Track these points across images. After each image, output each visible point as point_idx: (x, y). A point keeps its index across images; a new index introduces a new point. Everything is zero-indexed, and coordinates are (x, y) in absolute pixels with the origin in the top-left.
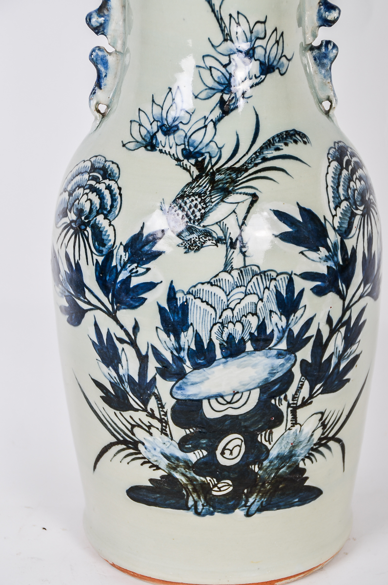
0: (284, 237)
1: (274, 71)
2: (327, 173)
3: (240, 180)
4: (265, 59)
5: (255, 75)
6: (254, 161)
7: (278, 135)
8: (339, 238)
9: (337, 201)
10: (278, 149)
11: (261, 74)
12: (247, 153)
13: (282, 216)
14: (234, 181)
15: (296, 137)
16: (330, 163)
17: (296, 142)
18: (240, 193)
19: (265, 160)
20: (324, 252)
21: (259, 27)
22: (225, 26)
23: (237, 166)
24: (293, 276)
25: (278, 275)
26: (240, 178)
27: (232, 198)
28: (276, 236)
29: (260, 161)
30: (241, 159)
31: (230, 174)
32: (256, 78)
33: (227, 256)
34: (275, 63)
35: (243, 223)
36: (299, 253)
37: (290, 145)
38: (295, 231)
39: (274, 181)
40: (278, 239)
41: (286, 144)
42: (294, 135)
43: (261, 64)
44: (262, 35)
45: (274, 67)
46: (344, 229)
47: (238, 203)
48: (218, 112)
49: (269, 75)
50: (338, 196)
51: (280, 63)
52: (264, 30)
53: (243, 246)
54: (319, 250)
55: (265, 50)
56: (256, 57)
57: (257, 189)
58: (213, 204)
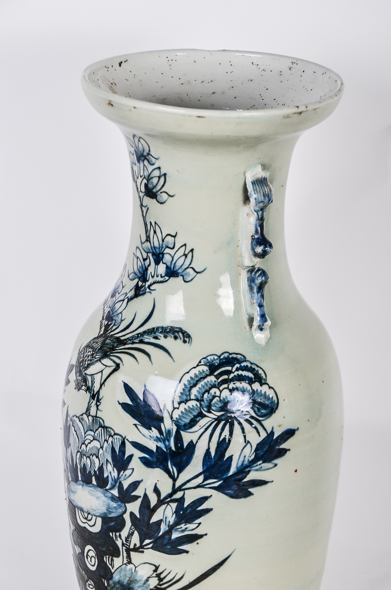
0: (124, 406)
1: (178, 276)
2: (188, 372)
3: (117, 350)
4: (171, 265)
5: (161, 275)
6: (134, 339)
7: (162, 328)
8: (175, 428)
9: (185, 397)
10: (156, 338)
11: (166, 275)
12: (133, 331)
13: (128, 389)
14: (113, 349)
15: (179, 335)
16: (198, 366)
17: (176, 338)
18: (111, 360)
19: (142, 342)
20: (155, 433)
21: (169, 239)
22: (148, 230)
23: (122, 338)
24: (126, 440)
25: (115, 434)
26: (118, 349)
27: (106, 361)
28: (119, 403)
29: (138, 341)
30: (127, 334)
31: (114, 343)
32: (161, 277)
33: (89, 403)
34: (180, 271)
35: (104, 383)
36: (134, 425)
37: (169, 338)
38: (134, 406)
39: (137, 361)
40: (120, 406)
41: (165, 337)
42: (178, 332)
43: (167, 267)
44: (171, 246)
45: (179, 273)
46: (183, 423)
47: (107, 366)
48: (132, 293)
49: (172, 279)
50: (188, 394)
51: (185, 272)
52: (173, 242)
53: (98, 400)
54: (151, 429)
55: (173, 258)
56: (164, 260)
57: (122, 362)
58: (95, 360)
